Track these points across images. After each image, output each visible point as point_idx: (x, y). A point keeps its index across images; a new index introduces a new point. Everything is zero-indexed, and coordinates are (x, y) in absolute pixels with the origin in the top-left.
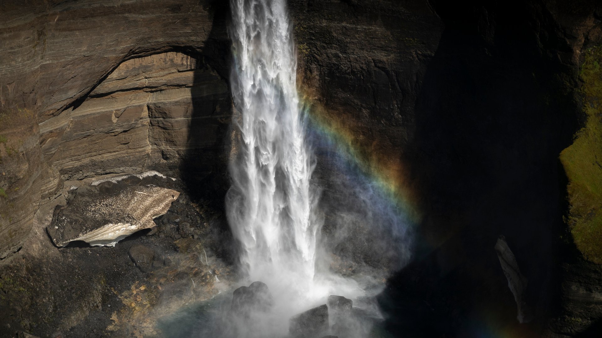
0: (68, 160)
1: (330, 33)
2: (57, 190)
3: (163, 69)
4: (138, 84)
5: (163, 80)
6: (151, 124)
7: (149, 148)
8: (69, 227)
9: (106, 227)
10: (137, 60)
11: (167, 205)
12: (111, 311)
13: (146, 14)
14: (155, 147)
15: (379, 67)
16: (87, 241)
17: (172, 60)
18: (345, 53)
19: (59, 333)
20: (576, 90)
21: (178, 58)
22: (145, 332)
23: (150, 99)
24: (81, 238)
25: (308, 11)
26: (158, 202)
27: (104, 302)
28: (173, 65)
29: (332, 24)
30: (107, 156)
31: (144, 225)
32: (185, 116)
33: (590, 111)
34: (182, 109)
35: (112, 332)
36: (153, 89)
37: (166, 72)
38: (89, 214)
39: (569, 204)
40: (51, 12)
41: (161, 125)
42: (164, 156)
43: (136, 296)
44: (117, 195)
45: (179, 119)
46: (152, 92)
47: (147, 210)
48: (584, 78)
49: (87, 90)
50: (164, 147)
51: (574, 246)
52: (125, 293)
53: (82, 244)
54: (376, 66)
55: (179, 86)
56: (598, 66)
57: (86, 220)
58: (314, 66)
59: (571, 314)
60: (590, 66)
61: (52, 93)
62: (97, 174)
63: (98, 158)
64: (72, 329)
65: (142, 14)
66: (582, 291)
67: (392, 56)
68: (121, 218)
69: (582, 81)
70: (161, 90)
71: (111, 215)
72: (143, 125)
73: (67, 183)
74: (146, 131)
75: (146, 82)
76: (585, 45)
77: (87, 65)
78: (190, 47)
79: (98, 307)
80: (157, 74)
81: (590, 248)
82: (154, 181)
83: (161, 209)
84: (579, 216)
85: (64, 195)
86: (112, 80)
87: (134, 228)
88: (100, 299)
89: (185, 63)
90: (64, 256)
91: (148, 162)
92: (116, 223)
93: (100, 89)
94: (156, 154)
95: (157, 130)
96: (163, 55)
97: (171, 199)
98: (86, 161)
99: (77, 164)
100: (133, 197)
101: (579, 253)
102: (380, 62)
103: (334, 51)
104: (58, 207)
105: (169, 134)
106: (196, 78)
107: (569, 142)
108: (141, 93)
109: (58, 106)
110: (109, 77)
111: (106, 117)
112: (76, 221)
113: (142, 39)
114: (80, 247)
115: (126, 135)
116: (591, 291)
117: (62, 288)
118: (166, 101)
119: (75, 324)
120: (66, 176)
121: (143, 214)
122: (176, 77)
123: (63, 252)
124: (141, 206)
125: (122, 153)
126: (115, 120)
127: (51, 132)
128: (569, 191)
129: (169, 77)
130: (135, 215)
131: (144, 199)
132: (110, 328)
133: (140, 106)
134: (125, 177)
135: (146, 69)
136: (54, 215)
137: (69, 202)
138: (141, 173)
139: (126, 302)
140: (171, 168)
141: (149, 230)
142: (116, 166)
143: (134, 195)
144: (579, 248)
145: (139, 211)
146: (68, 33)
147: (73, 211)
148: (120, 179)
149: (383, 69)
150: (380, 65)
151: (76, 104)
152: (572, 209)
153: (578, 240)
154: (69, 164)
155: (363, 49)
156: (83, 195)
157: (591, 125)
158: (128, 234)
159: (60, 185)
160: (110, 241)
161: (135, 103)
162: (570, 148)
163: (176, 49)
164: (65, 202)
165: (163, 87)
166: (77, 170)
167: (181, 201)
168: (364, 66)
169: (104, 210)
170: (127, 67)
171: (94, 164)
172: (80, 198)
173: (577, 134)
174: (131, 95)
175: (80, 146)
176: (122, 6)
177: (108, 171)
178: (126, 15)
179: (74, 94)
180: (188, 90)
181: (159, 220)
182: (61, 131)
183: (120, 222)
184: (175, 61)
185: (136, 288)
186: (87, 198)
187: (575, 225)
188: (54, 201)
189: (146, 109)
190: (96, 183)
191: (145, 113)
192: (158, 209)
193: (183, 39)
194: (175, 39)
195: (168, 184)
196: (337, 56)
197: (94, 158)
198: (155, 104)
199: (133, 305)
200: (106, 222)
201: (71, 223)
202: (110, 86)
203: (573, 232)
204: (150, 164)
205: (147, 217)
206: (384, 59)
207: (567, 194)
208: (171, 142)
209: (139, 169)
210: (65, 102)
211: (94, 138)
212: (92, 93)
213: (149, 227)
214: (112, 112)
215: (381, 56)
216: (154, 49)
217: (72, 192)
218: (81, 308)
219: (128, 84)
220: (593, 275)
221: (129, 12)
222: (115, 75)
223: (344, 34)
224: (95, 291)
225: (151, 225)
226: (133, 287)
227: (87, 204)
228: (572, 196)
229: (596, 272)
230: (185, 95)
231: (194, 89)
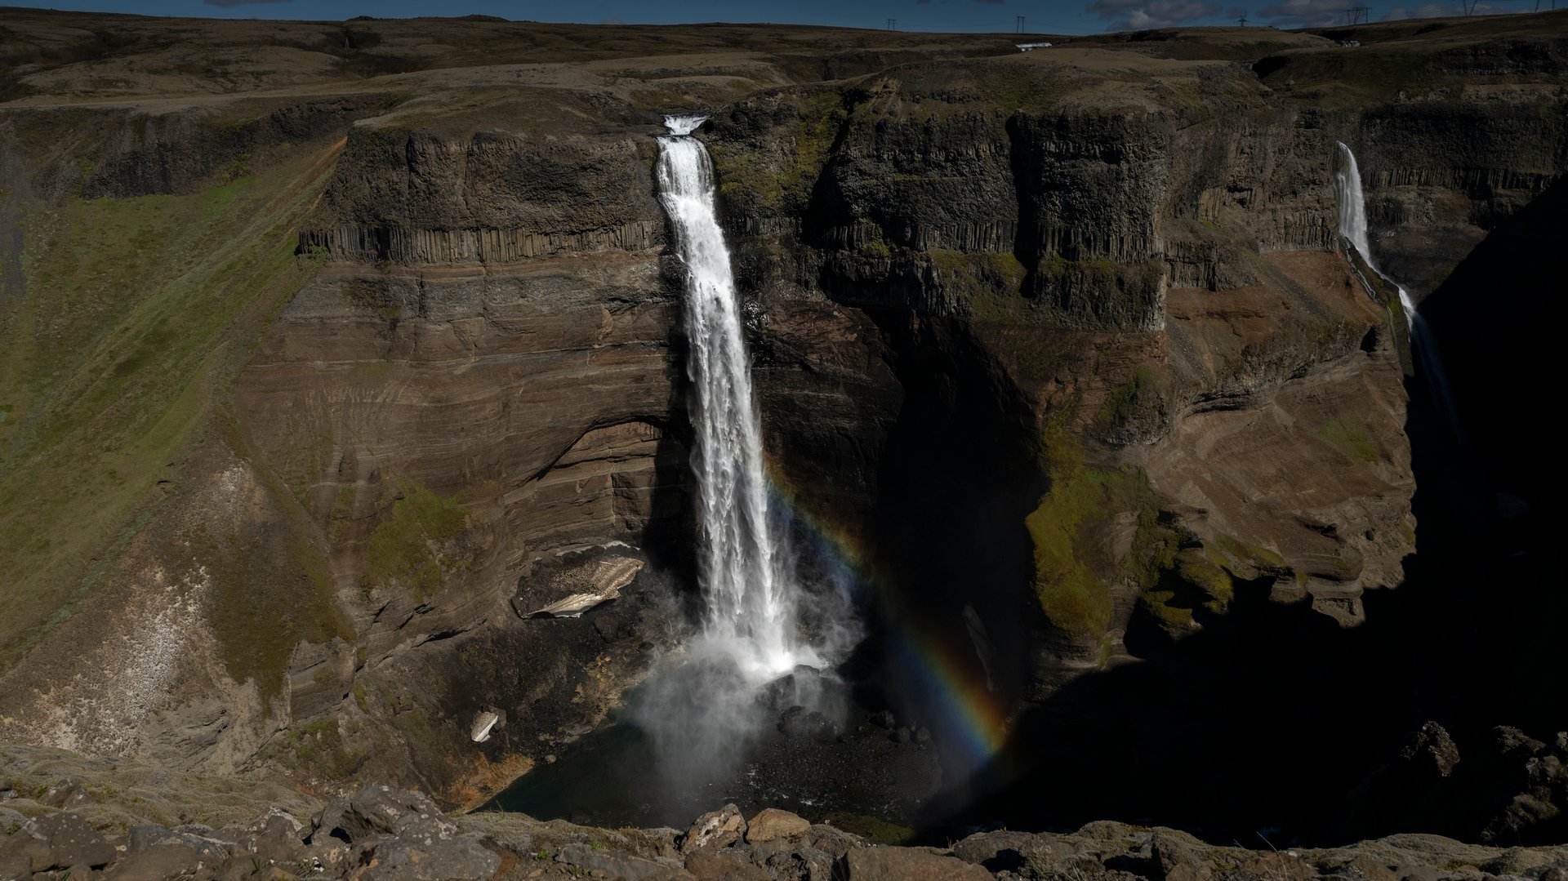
0: (532, 530)
1: (792, 401)
2: (522, 561)
3: (626, 439)
4: (602, 454)
5: (628, 450)
6: (615, 494)
7: (613, 518)
8: (534, 598)
9: (571, 597)
10: (601, 430)
11: (631, 575)
12: (576, 683)
13: (610, 385)
14: (619, 516)
15: (841, 434)
16: (552, 612)
17: (635, 430)
18: (808, 420)
19: (525, 706)
20: (1040, 454)
21: (642, 428)
22: (611, 704)
23: (614, 469)
24: (546, 609)
25: (770, 380)
26: (622, 572)
27: (569, 675)
28: (637, 435)
29: (794, 392)
30: (572, 527)
31: (609, 595)
32: (649, 485)
33: (1054, 475)
34: (646, 478)
35: (577, 704)
36: (617, 459)
37: (630, 442)
38: (554, 585)
39: (1036, 569)
40: (516, 385)
41: (625, 495)
42: (629, 525)
43: (601, 667)
44: (582, 565)
45: (643, 488)
46: (615, 462)
47: (611, 580)
48: (1048, 442)
49: (551, 461)
50: (629, 516)
51: (1043, 612)
52: (591, 665)
53: (547, 615)
54: (838, 433)
55: (643, 455)
56: (1061, 431)
57: (551, 590)
58: (777, 434)
59: (1041, 682)
60: (1053, 431)
61: (516, 464)
62: (562, 545)
63: (562, 529)
64: (538, 701)
65: (606, 385)
66: (1052, 658)
67: (855, 422)
68: (586, 589)
69: (1046, 446)
70: (625, 460)
71: (575, 585)
72: (608, 495)
73: (532, 554)
74: (610, 501)
75: (610, 452)
76: (1048, 409)
77: (551, 436)
78: (654, 417)
79: (562, 678)
80: (621, 444)
81: (1059, 614)
82: (620, 551)
83: (625, 579)
84: (1047, 581)
85: (529, 566)
86: (576, 450)
87: (598, 598)
88: (565, 670)
89: (648, 432)
90: (528, 628)
91: (613, 531)
92: (581, 594)
93: (564, 460)
94: (620, 524)
95: (621, 500)
96: (627, 425)
97: (635, 568)
98: (551, 531)
99: (542, 535)
100: (597, 568)
101: (1047, 619)
102: (843, 429)
103: (796, 419)
104: (523, 578)
105: (633, 504)
106: (660, 448)
107: (1034, 507)
108: (605, 463)
109: (522, 477)
110: (573, 447)
111: (570, 487)
112: (541, 592)
113: (606, 410)
114: (545, 618)
115: (591, 505)
116: (1060, 657)
117: (527, 659)
118: (630, 471)
119: (540, 696)
120: (531, 547)
121: (608, 584)
122: (639, 446)
123: (527, 623)
124: (606, 577)
125: (586, 523)
126: (579, 490)
127: (516, 503)
128: (1036, 557)
129: (632, 447)
130: (599, 585)
131: (608, 568)
132: (575, 700)
133: (604, 476)
134: (589, 547)
135: (610, 439)
136: (519, 586)
137: (534, 573)
138: (606, 543)
139: (591, 673)
140: (635, 537)
141: (614, 600)
142: (580, 536)
143: (599, 565)
144: (1048, 614)
145: (603, 582)
146: (532, 405)
147: (538, 582)
148: (584, 549)
149: (846, 436)
150: (842, 432)
151: (541, 474)
152: (1039, 574)
153: (1046, 607)
154: (534, 535)
155: (825, 417)
156: (547, 566)
157: (1056, 489)
158: (593, 604)
159: (525, 556)
160: (575, 612)
161: (599, 473)
162: (1036, 513)
163: (639, 418)
164: (529, 573)
165: (627, 457)
166: (542, 541)
167: (646, 571)
168: (827, 434)
169: (569, 581)
170: (591, 438)
171: (558, 535)
172: (544, 569)
173: (1043, 499)
174: (595, 465)
175: (544, 517)
176: (585, 377)
177: (572, 541)
178: (590, 386)
179: (538, 465)
180: (652, 459)
181: (624, 590)
182: (525, 503)
183: (585, 592)
184: (639, 431)
185: (602, 659)
186: (552, 569)
187: (1042, 590)
188: (519, 572)
189: (610, 479)
190: (561, 554)
191: (610, 483)
192: (621, 579)
193: (646, 409)
194: (638, 409)
195: (632, 554)
196: (799, 423)
197: (559, 528)
198: (619, 474)
199: (598, 676)
200: (571, 593)
201: (536, 594)
202: (575, 457)
203: (1041, 598)
204: (615, 534)
205: (612, 586)
206: (847, 426)
207: (1034, 559)
208: (636, 512)
209: (603, 539)
210: (530, 473)
211: (558, 509)
212: (556, 464)
213: (613, 597)
214: (576, 482)
215: (844, 423)
216: (618, 419)
217: (537, 563)
218: (545, 679)
219: (593, 454)
220: (1063, 642)
221: (593, 383)
222: (579, 445)
223: (806, 402)
224: (559, 663)
225: (616, 595)
226: (598, 658)
227: (551, 575)
228: (1038, 561)
229: (1065, 638)
230: (649, 464)
231: (658, 458)
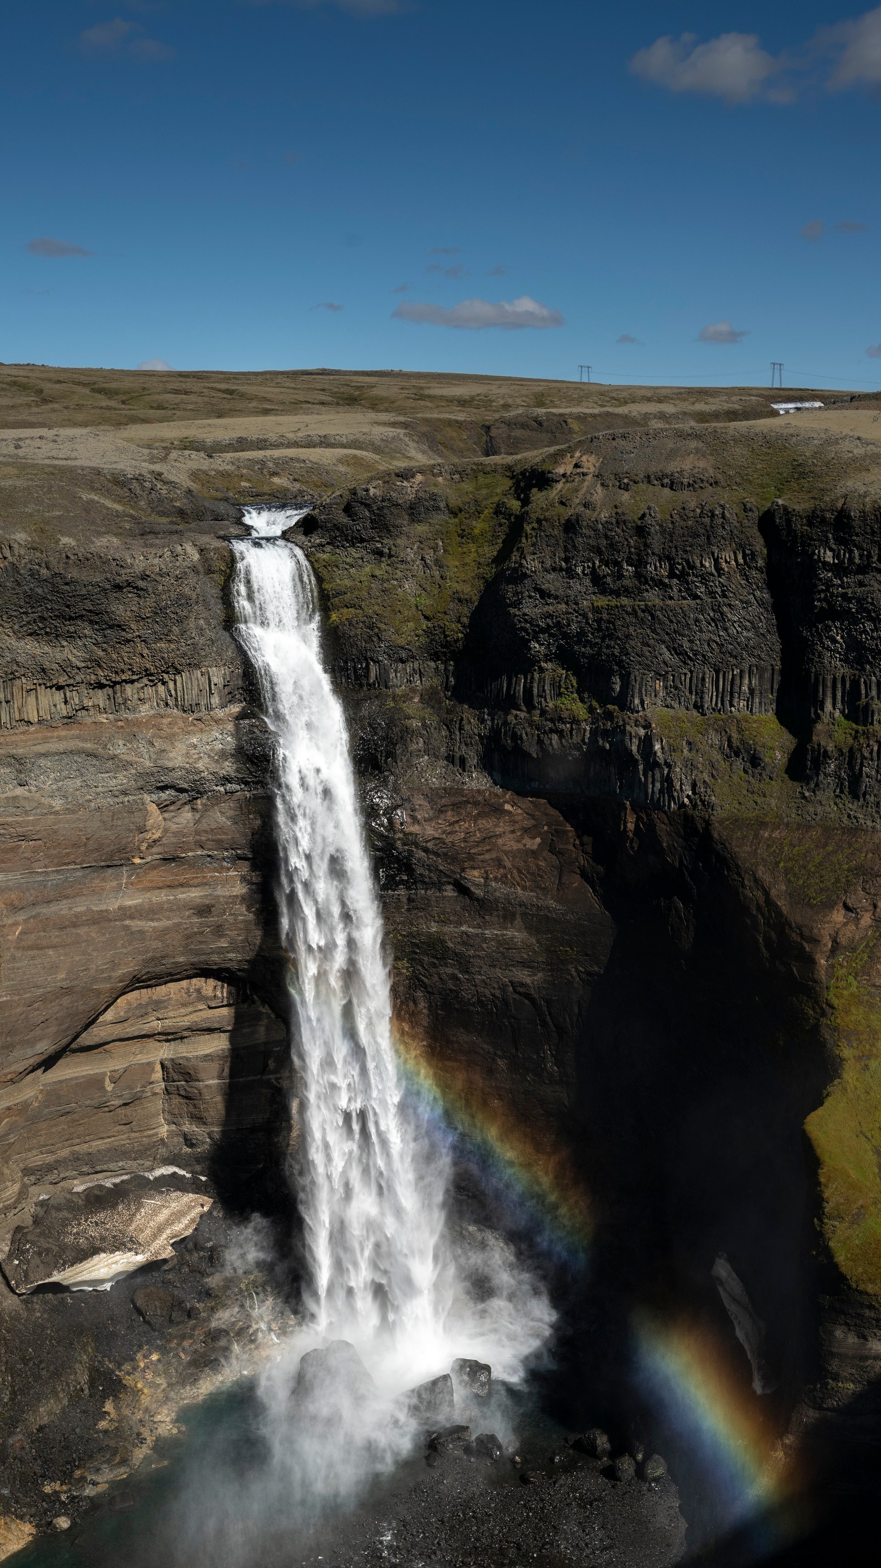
0: (35, 1152)
1: (443, 942)
2: (18, 1201)
3: (184, 1005)
4: (146, 1029)
5: (186, 1022)
6: (167, 1091)
7: (164, 1130)
8: (36, 1261)
9: (96, 1258)
10: (144, 991)
11: (193, 1221)
12: (104, 1397)
13: (159, 920)
14: (173, 1127)
15: (519, 993)
16: (65, 1283)
17: (198, 991)
18: (467, 972)
19: (20, 1437)
20: (824, 1020)
21: (208, 986)
22: (160, 1430)
23: (165, 1052)
24: (56, 1277)
25: (408, 910)
26: (178, 1216)
27: (92, 1383)
28: (201, 998)
29: (446, 929)
30: (98, 1145)
31: (157, 1253)
32: (220, 1077)
33: (847, 1052)
34: (215, 1067)
35: (106, 1432)
36: (171, 1036)
37: (190, 1009)
38: (69, 1240)
39: (823, 1199)
40: (10, 921)
41: (182, 1093)
42: (189, 1141)
43: (143, 1370)
44: (114, 1206)
45: (211, 1082)
46: (167, 1041)
47: (160, 1230)
48: (835, 1002)
49: (65, 1041)
50: (188, 1127)
51: (836, 1266)
52: (127, 1367)
53: (57, 1288)
54: (515, 991)
55: (210, 1030)
56: (855, 983)
57: (63, 1248)
58: (419, 994)
59: (836, 1377)
60: (842, 984)
61: (10, 1047)
62: (83, 1174)
63: (83, 1148)
64: (41, 1429)
65: (152, 920)
66: (852, 1339)
67: (540, 975)
68: (118, 1244)
69: (833, 1007)
70: (182, 1038)
71: (103, 1239)
72: (155, 1094)
73: (33, 1190)
74: (159, 1104)
75: (158, 1026)
76: (833, 951)
77: (66, 1001)
78: (227, 970)
79: (82, 1390)
80: (176, 1013)
81: (860, 1270)
82: (174, 1183)
83: (183, 1227)
84: (841, 1218)
85: (29, 1209)
86: (105, 1024)
87: (141, 1259)
88: (86, 1377)
89: (219, 994)
90: (28, 1309)
91: (163, 1151)
92: (112, 1252)
93: (86, 1039)
94: (176, 1140)
95: (176, 1100)
96: (184, 983)
97: (199, 1209)
98: (64, 1153)
99: (50, 1158)
100: (138, 1210)
101: (842, 1278)
102: (522, 985)
103: (449, 971)
104: (18, 1229)
105: (195, 1106)
106: (239, 1019)
107: (818, 1102)
108: (151, 1044)
109: (20, 1067)
110: (101, 1019)
111: (96, 1082)
112: (48, 1251)
113: (153, 959)
114: (54, 1293)
115: (128, 1110)
116: (865, 1338)
117: (25, 1361)
118: (190, 1055)
119: (45, 1420)
120: (33, 1178)
121: (155, 1236)
122: (204, 1015)
123: (25, 1302)
124: (152, 1224)
125: (122, 1139)
126: (109, 1087)
127: (9, 1108)
128: (823, 1180)
129: (194, 1018)
130: (141, 1238)
131: (156, 1211)
132: (103, 1425)
133: (148, 1064)
134: (125, 1177)
135: (158, 1005)
136: (13, 1242)
137: (37, 1221)
138: (152, 1169)
139: (128, 1380)
140: (198, 1161)
141: (165, 1261)
142: (112, 1160)
143: (140, 1206)
144: (843, 1269)
145: (148, 1232)
146: (36, 952)
147: (42, 1234)
148: (117, 1180)
149: (527, 996)
150: (521, 990)
151: (48, 1063)
152: (828, 1208)
153: (840, 1258)
154: (37, 1159)
155: (494, 966)
156: (58, 1208)
157: (850, 1074)
158: (131, 1268)
159: (23, 1194)
160: (102, 1281)
161: (142, 1059)
162: (820, 1111)
163: (205, 972)
164: (29, 1221)
165: (185, 1033)
166: (50, 1168)
167: (215, 1213)
168: (498, 993)
169: (93, 1232)
170: (129, 1003)
171: (76, 1158)
172: (54, 1213)
173: (829, 1089)
174: (135, 1046)
175: (54, 1130)
176: (120, 908)
177: (98, 1168)
178: (127, 922)
179: (45, 1047)
180: (225, 1037)
181: (180, 1244)
182: (25, 1106)
183: (118, 1249)
184: (204, 992)
185: (145, 1357)
186: (65, 1214)
187: (834, 1232)
188: (13, 1220)
189: (158, 1067)
190: (80, 1189)
191: (158, 1074)
192: (178, 1227)
193: (215, 958)
194: (203, 958)
195: (196, 1187)
196: (454, 977)
197: (76, 1148)
198: (172, 1060)
199: (139, 1385)
200: (94, 1251)
201: (39, 1254)
202: (102, 1034)
203: (831, 1244)
204: (166, 1155)
205: (162, 1240)
206: (528, 980)
207: (819, 1184)
208: (199, 1119)
209: (148, 1164)
210: (32, 1061)
211: (76, 1116)
212: (73, 1046)
213: (164, 1256)
214: (105, 1074)
215: (523, 976)
216: (171, 974)
217: (42, 1204)
218: (55, 1393)
219: (131, 1029)
220: (867, 1313)
221: (132, 918)
222: (109, 1016)
223: (464, 943)
224: (77, 1365)
225: (168, 1253)
226: (139, 1356)
227: (65, 1223)
228: (826, 1186)
229: (871, 1307)
230: (219, 1044)
231: (234, 1036)
